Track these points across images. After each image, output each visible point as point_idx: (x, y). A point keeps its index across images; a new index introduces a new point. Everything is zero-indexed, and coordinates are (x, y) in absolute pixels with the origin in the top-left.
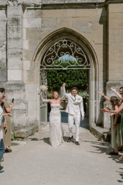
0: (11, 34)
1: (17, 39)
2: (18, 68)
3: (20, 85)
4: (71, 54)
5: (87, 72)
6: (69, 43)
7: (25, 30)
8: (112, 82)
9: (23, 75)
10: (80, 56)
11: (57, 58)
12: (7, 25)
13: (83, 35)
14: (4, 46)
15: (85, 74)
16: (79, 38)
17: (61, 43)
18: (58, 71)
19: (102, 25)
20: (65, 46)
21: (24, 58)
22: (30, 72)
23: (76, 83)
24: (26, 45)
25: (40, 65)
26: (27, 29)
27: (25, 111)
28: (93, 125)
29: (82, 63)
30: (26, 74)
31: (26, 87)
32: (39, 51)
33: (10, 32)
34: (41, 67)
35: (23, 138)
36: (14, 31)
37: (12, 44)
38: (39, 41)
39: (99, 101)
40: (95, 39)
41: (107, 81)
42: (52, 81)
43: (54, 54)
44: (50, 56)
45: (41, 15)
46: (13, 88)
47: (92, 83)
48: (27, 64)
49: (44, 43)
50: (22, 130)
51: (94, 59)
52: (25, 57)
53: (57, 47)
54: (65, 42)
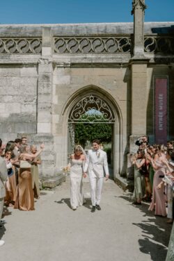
0: (42, 90)
1: (48, 94)
2: (47, 121)
3: (49, 138)
4: (97, 109)
5: (112, 126)
6: (95, 99)
7: (54, 87)
8: (135, 136)
9: (52, 128)
10: (105, 111)
11: (84, 112)
12: (38, 81)
13: (109, 92)
14: (35, 101)
15: (110, 128)
16: (105, 94)
17: (88, 99)
18: (85, 124)
19: (126, 84)
20: (92, 101)
21: (53, 112)
22: (59, 125)
23: (102, 135)
24: (55, 100)
25: (68, 118)
26: (57, 86)
27: (53, 162)
28: (117, 176)
29: (108, 118)
30: (55, 127)
31: (55, 139)
32: (68, 106)
33: (40, 88)
34: (69, 121)
35: (50, 188)
36: (44, 87)
37: (42, 99)
38: (68, 97)
39: (123, 153)
40: (119, 96)
41: (131, 134)
42: (79, 134)
43: (81, 109)
44: (77, 111)
45: (70, 73)
46: (42, 140)
47: (117, 137)
48: (56, 118)
49: (73, 99)
50: (50, 180)
51: (118, 114)
52: (55, 111)
53: (84, 102)
54: (92, 98)
